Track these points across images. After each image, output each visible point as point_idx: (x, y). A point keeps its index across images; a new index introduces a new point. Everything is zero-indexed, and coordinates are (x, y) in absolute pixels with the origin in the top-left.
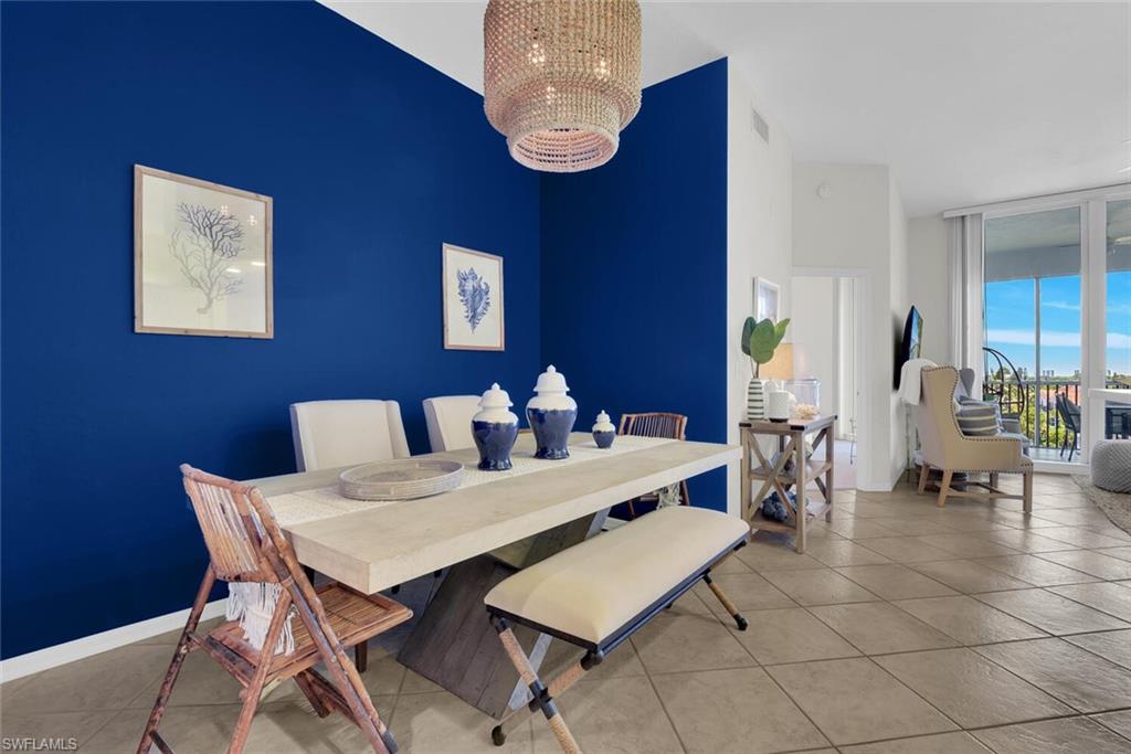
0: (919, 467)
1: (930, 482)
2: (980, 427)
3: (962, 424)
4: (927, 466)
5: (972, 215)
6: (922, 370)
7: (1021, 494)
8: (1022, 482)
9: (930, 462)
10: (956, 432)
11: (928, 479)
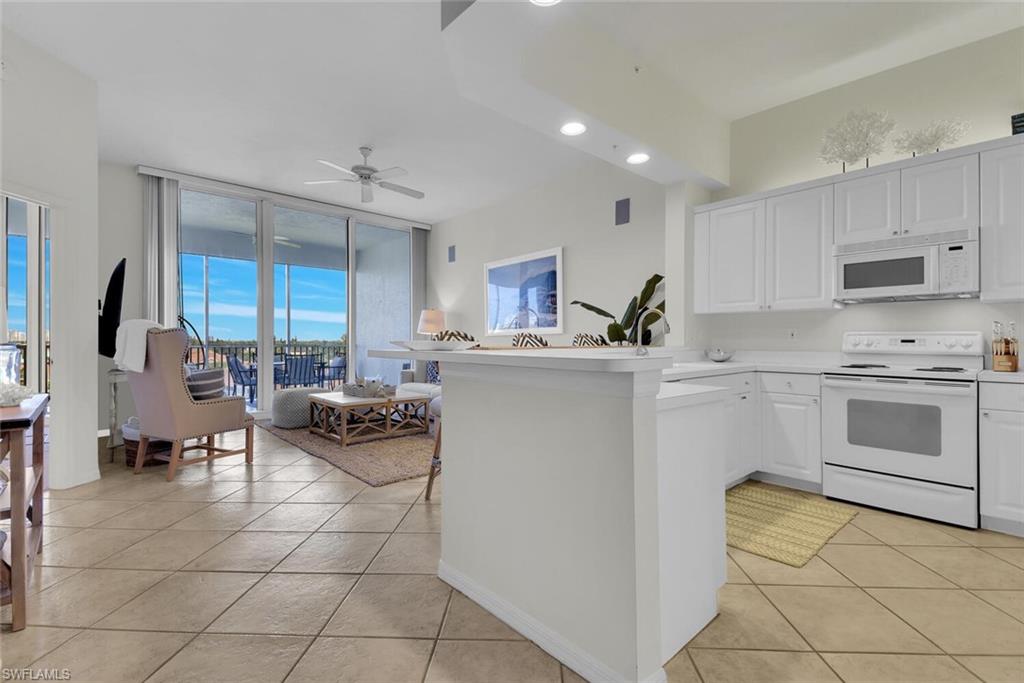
0: (135, 443)
1: (149, 457)
2: (209, 390)
3: (192, 389)
4: (145, 439)
5: (169, 180)
6: (148, 332)
7: (244, 447)
8: (245, 435)
9: (147, 434)
10: (187, 396)
11: (147, 454)
